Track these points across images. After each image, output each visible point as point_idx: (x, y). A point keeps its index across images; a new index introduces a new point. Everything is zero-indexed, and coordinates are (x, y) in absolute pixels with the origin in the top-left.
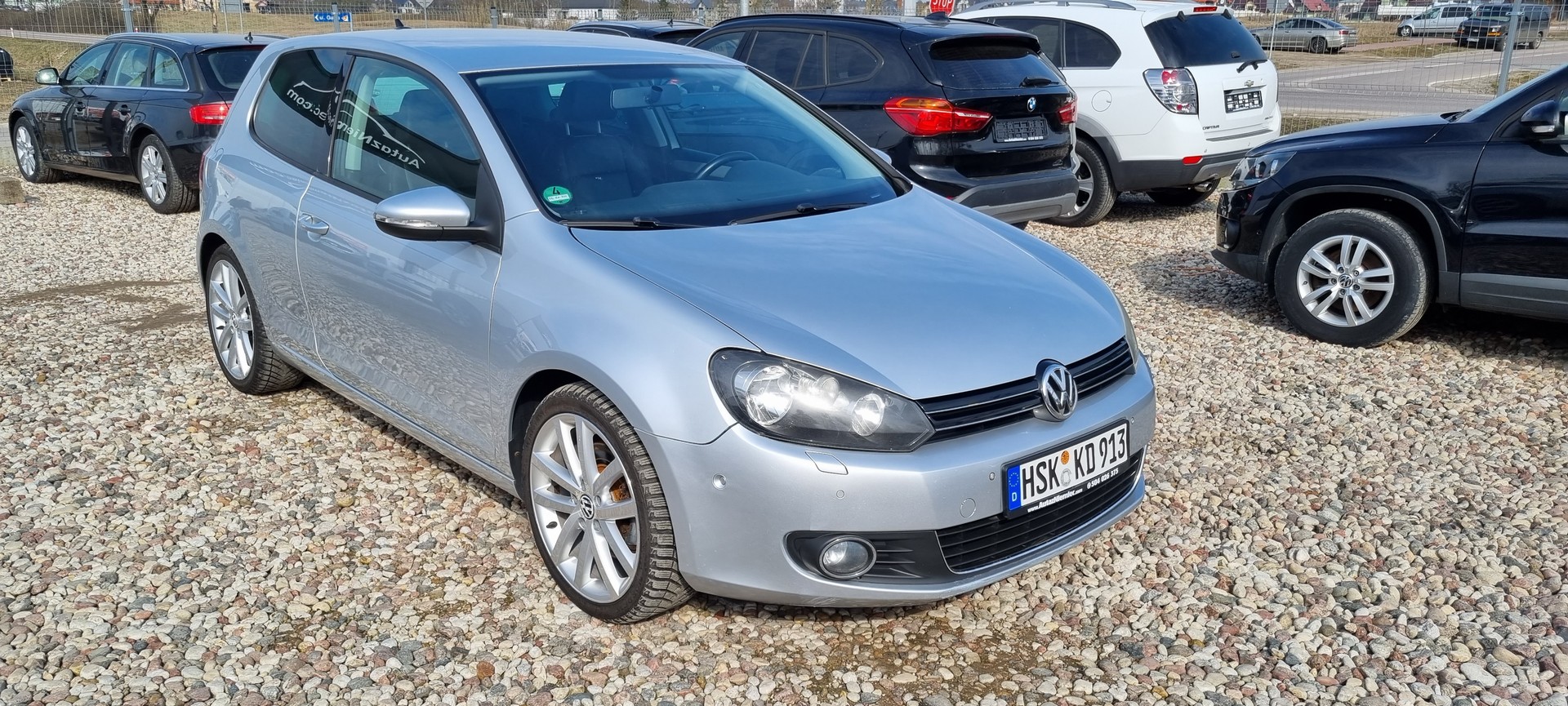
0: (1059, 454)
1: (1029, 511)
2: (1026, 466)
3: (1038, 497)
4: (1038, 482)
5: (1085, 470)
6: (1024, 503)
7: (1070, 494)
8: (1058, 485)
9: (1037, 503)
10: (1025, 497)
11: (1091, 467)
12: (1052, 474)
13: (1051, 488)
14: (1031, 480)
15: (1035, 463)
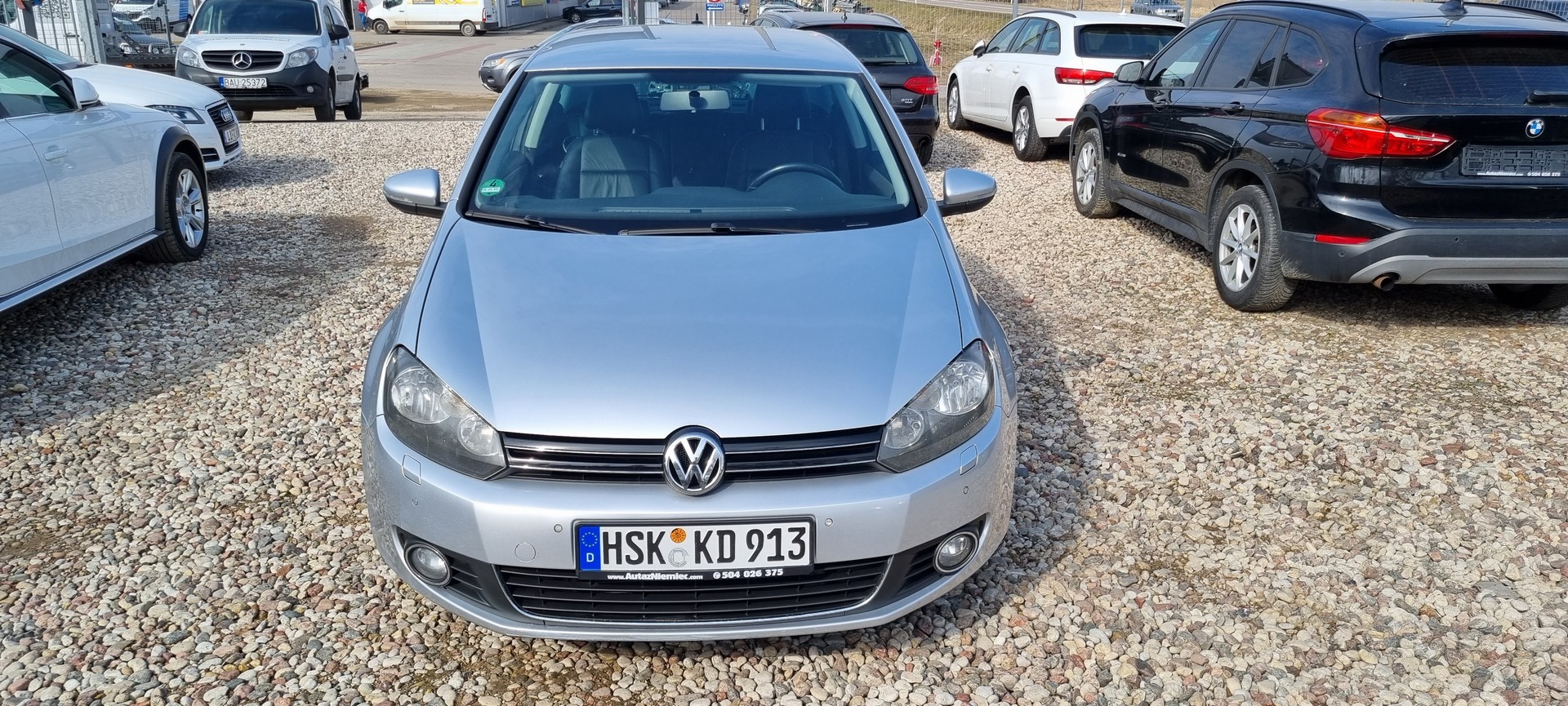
0: (668, 530)
1: (610, 577)
2: (612, 532)
3: (625, 566)
4: (626, 550)
5: (715, 555)
6: (604, 567)
7: (685, 577)
8: (662, 561)
9: (624, 573)
10: (607, 562)
11: (727, 555)
12: (653, 548)
13: (650, 561)
14: (618, 546)
15: (625, 531)
